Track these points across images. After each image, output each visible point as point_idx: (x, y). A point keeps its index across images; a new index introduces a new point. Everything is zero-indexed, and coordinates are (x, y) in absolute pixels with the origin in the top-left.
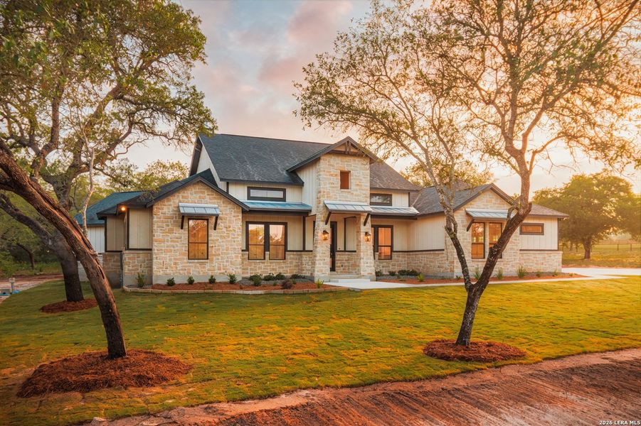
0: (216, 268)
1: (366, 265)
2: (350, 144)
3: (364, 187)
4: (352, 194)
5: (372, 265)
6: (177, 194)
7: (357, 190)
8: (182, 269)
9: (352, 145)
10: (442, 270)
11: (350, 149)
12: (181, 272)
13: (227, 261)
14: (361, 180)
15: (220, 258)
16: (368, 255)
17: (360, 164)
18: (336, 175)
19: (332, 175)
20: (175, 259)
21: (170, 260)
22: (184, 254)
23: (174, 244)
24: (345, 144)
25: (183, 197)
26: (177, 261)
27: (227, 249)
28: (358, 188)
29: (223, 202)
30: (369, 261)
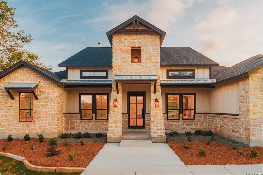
0: (38, 128)
1: (156, 128)
2: (138, 22)
3: (153, 60)
4: (143, 66)
5: (163, 128)
6: (10, 75)
7: (147, 63)
8: (13, 129)
9: (140, 23)
10: (236, 135)
11: (138, 27)
12: (13, 130)
13: (46, 123)
14: (151, 54)
15: (41, 120)
16: (158, 119)
17: (150, 40)
18: (127, 51)
19: (123, 52)
20: (8, 121)
21: (5, 122)
22: (15, 118)
23: (8, 111)
24: (132, 23)
25: (15, 77)
26: (10, 123)
27: (46, 114)
28: (148, 61)
29: (44, 79)
30: (159, 125)
